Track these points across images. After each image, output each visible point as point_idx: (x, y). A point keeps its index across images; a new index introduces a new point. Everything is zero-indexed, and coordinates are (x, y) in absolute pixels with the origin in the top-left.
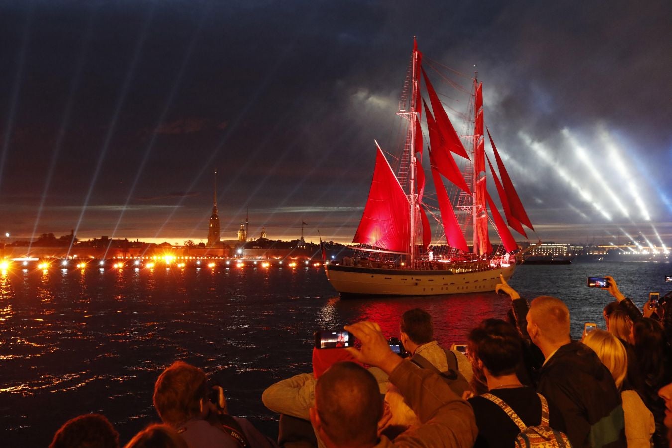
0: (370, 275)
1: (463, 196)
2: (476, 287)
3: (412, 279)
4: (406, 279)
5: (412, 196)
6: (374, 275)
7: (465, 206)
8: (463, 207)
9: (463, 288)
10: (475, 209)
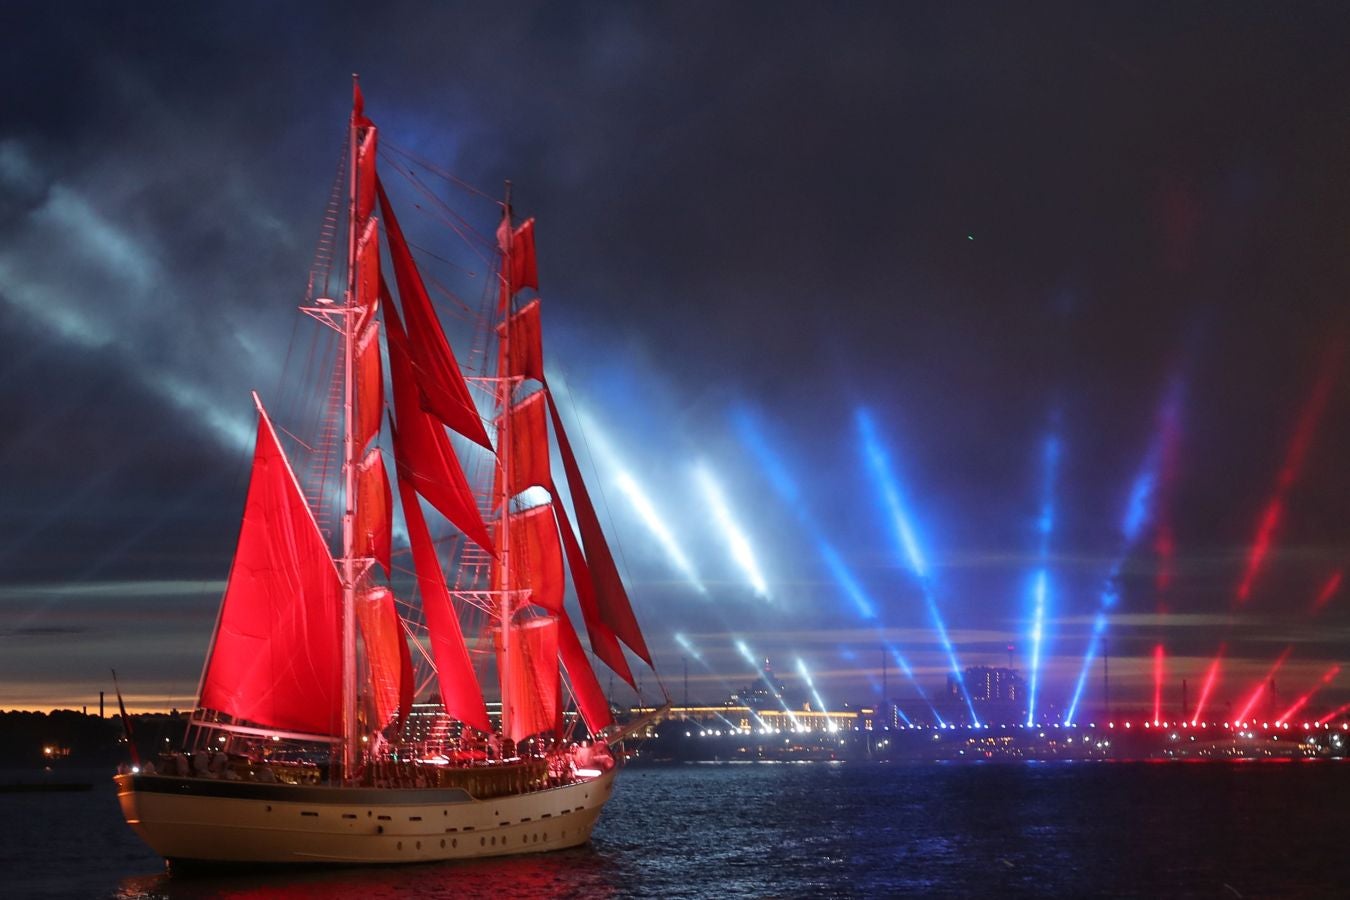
0: (262, 805)
1: (470, 560)
2: (525, 839)
3: (370, 813)
4: (353, 817)
5: (348, 564)
6: (274, 805)
7: (475, 593)
8: (472, 596)
9: (493, 840)
10: (505, 602)
